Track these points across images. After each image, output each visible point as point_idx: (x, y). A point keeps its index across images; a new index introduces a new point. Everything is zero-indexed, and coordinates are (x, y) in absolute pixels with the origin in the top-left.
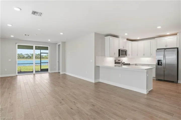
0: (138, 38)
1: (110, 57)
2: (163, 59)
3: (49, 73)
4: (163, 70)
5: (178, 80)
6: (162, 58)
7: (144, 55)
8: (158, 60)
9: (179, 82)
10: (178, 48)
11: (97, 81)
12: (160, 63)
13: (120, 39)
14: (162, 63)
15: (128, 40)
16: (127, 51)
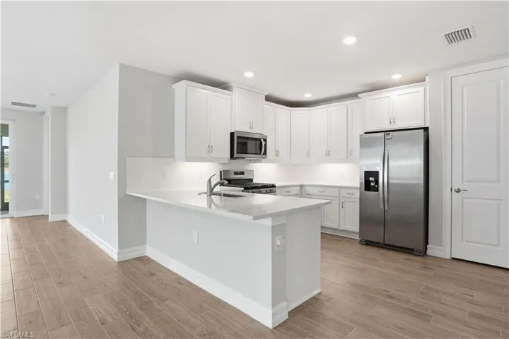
0: (308, 96)
1: (187, 161)
2: (379, 169)
3: (11, 218)
4: (382, 207)
5: (427, 242)
6: (378, 165)
7: (328, 154)
8: (366, 172)
9: (429, 252)
10: (426, 129)
11: (132, 253)
12: (372, 184)
13: (236, 94)
14: (377, 182)
15: (269, 99)
16: (265, 140)
